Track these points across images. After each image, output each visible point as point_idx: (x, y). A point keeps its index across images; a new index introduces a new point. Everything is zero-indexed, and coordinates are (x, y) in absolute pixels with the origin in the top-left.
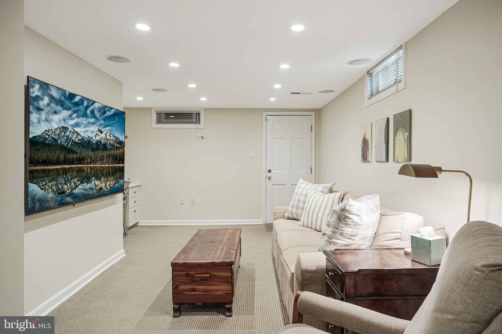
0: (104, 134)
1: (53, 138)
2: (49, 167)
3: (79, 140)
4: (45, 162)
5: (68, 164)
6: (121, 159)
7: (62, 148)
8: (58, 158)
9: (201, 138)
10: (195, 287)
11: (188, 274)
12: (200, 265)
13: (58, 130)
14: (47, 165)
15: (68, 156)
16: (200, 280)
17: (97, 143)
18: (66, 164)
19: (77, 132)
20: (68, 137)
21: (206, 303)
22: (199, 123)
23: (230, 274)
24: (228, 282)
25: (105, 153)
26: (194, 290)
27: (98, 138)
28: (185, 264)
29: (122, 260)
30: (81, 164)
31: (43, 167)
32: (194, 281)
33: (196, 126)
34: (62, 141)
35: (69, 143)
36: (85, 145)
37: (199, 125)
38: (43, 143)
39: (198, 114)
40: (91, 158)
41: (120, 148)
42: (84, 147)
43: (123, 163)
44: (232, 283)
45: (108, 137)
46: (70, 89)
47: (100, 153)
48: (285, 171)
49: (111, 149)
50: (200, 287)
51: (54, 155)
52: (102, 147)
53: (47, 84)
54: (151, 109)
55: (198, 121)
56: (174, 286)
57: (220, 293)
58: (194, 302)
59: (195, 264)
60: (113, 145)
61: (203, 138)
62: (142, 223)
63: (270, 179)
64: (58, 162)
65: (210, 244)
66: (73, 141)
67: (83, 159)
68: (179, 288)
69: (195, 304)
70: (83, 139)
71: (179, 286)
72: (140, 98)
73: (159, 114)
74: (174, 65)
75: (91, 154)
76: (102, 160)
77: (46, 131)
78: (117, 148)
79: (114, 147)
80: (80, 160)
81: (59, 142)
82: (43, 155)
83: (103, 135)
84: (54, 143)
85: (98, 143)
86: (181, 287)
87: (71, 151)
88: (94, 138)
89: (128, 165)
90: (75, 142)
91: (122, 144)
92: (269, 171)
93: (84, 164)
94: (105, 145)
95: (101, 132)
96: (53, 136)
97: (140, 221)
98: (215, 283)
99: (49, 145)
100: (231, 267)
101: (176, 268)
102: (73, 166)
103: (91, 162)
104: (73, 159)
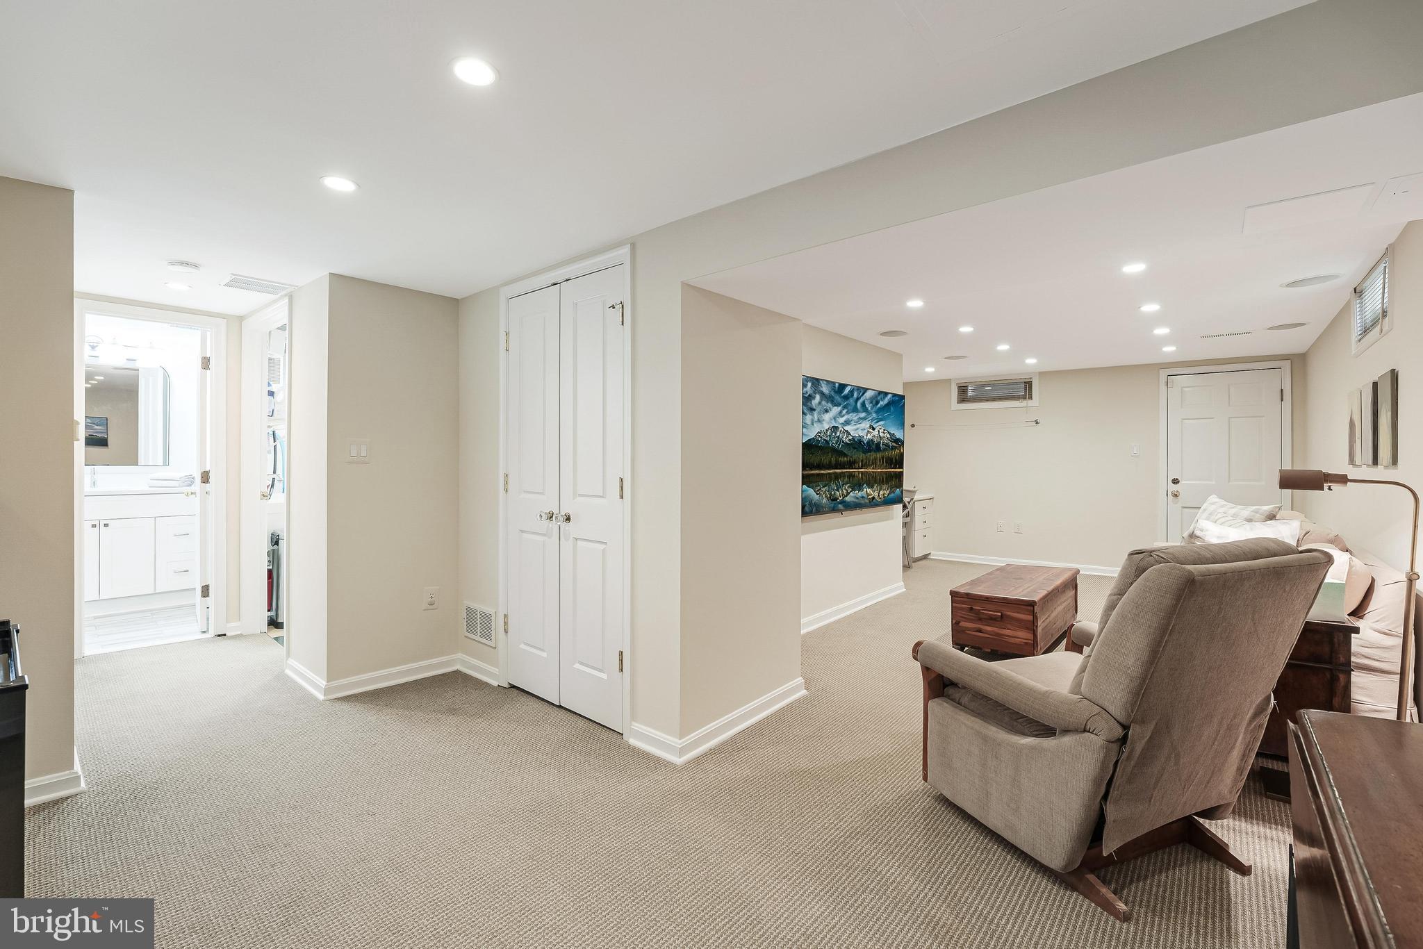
0: (876, 430)
1: (825, 440)
2: (822, 472)
3: (850, 440)
4: (819, 467)
5: (840, 469)
6: (899, 462)
7: (834, 450)
8: (830, 462)
9: (1034, 424)
10: (981, 627)
11: (971, 609)
12: (988, 599)
13: (829, 431)
14: (821, 469)
15: (840, 459)
16: (988, 619)
17: (868, 442)
18: (837, 469)
19: (847, 431)
20: (838, 437)
21: (997, 651)
22: (1031, 397)
23: (1031, 618)
24: (1027, 628)
25: (878, 455)
26: (980, 631)
27: (869, 437)
28: (968, 594)
29: (901, 595)
30: (852, 469)
31: (817, 472)
32: (980, 619)
33: (1023, 403)
34: (833, 443)
35: (839, 445)
36: (856, 447)
37: (1030, 402)
38: (816, 446)
39: (1029, 384)
40: (862, 461)
41: (896, 447)
42: (854, 448)
43: (901, 466)
44: (1034, 630)
45: (881, 434)
46: (839, 379)
47: (873, 455)
48: (1214, 483)
49: (885, 450)
50: (989, 628)
51: (826, 459)
52: (874, 447)
53: (818, 380)
54: (949, 381)
55: (1028, 395)
56: (954, 622)
57: (1017, 641)
58: (980, 646)
59: (981, 596)
60: (887, 445)
61: (1037, 423)
62: (935, 555)
63: (1176, 496)
64: (830, 467)
65: (1014, 580)
66: (843, 442)
67: (854, 462)
68: (960, 624)
69: (981, 649)
70: (853, 438)
71: (960, 622)
72: (930, 370)
73: (963, 389)
74: (966, 329)
75: (862, 456)
76: (874, 464)
77: (819, 432)
78: (893, 448)
79: (889, 446)
80: (851, 464)
81: (831, 443)
82: (815, 459)
83: (876, 433)
84: (826, 445)
85: (870, 442)
86: (963, 624)
87: (841, 454)
88: (865, 437)
89: (907, 470)
90: (846, 444)
91: (899, 443)
92: (1176, 481)
93: (855, 468)
94: (878, 444)
95: (874, 429)
96: (825, 438)
97: (932, 552)
98: (1009, 626)
99: (821, 448)
100: (1032, 608)
101: (956, 599)
102: (844, 471)
103: (862, 466)
104: (844, 463)
